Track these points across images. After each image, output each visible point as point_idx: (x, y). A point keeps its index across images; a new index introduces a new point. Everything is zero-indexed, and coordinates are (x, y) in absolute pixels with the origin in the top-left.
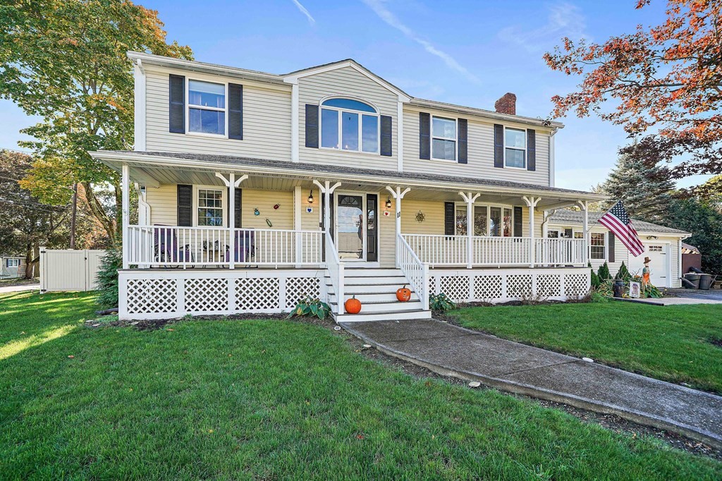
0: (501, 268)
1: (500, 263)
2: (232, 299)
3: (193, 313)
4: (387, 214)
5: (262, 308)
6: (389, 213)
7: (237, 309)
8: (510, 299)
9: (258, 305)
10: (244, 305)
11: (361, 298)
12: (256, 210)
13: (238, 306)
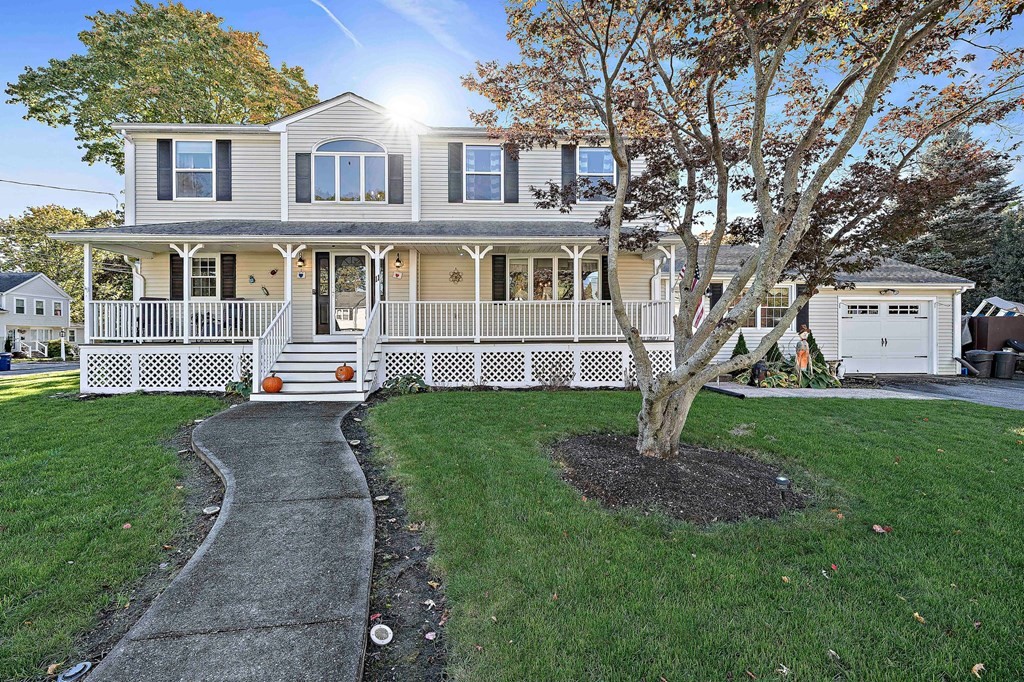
0: (526, 342)
1: (525, 336)
2: (185, 375)
3: (147, 389)
4: (397, 275)
5: (216, 385)
6: (400, 275)
7: (190, 386)
8: (537, 383)
9: (212, 382)
10: (198, 382)
11: (283, 377)
12: (251, 277)
13: (191, 382)
